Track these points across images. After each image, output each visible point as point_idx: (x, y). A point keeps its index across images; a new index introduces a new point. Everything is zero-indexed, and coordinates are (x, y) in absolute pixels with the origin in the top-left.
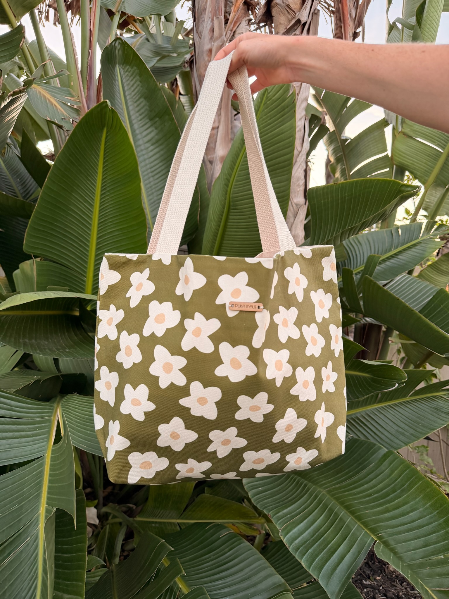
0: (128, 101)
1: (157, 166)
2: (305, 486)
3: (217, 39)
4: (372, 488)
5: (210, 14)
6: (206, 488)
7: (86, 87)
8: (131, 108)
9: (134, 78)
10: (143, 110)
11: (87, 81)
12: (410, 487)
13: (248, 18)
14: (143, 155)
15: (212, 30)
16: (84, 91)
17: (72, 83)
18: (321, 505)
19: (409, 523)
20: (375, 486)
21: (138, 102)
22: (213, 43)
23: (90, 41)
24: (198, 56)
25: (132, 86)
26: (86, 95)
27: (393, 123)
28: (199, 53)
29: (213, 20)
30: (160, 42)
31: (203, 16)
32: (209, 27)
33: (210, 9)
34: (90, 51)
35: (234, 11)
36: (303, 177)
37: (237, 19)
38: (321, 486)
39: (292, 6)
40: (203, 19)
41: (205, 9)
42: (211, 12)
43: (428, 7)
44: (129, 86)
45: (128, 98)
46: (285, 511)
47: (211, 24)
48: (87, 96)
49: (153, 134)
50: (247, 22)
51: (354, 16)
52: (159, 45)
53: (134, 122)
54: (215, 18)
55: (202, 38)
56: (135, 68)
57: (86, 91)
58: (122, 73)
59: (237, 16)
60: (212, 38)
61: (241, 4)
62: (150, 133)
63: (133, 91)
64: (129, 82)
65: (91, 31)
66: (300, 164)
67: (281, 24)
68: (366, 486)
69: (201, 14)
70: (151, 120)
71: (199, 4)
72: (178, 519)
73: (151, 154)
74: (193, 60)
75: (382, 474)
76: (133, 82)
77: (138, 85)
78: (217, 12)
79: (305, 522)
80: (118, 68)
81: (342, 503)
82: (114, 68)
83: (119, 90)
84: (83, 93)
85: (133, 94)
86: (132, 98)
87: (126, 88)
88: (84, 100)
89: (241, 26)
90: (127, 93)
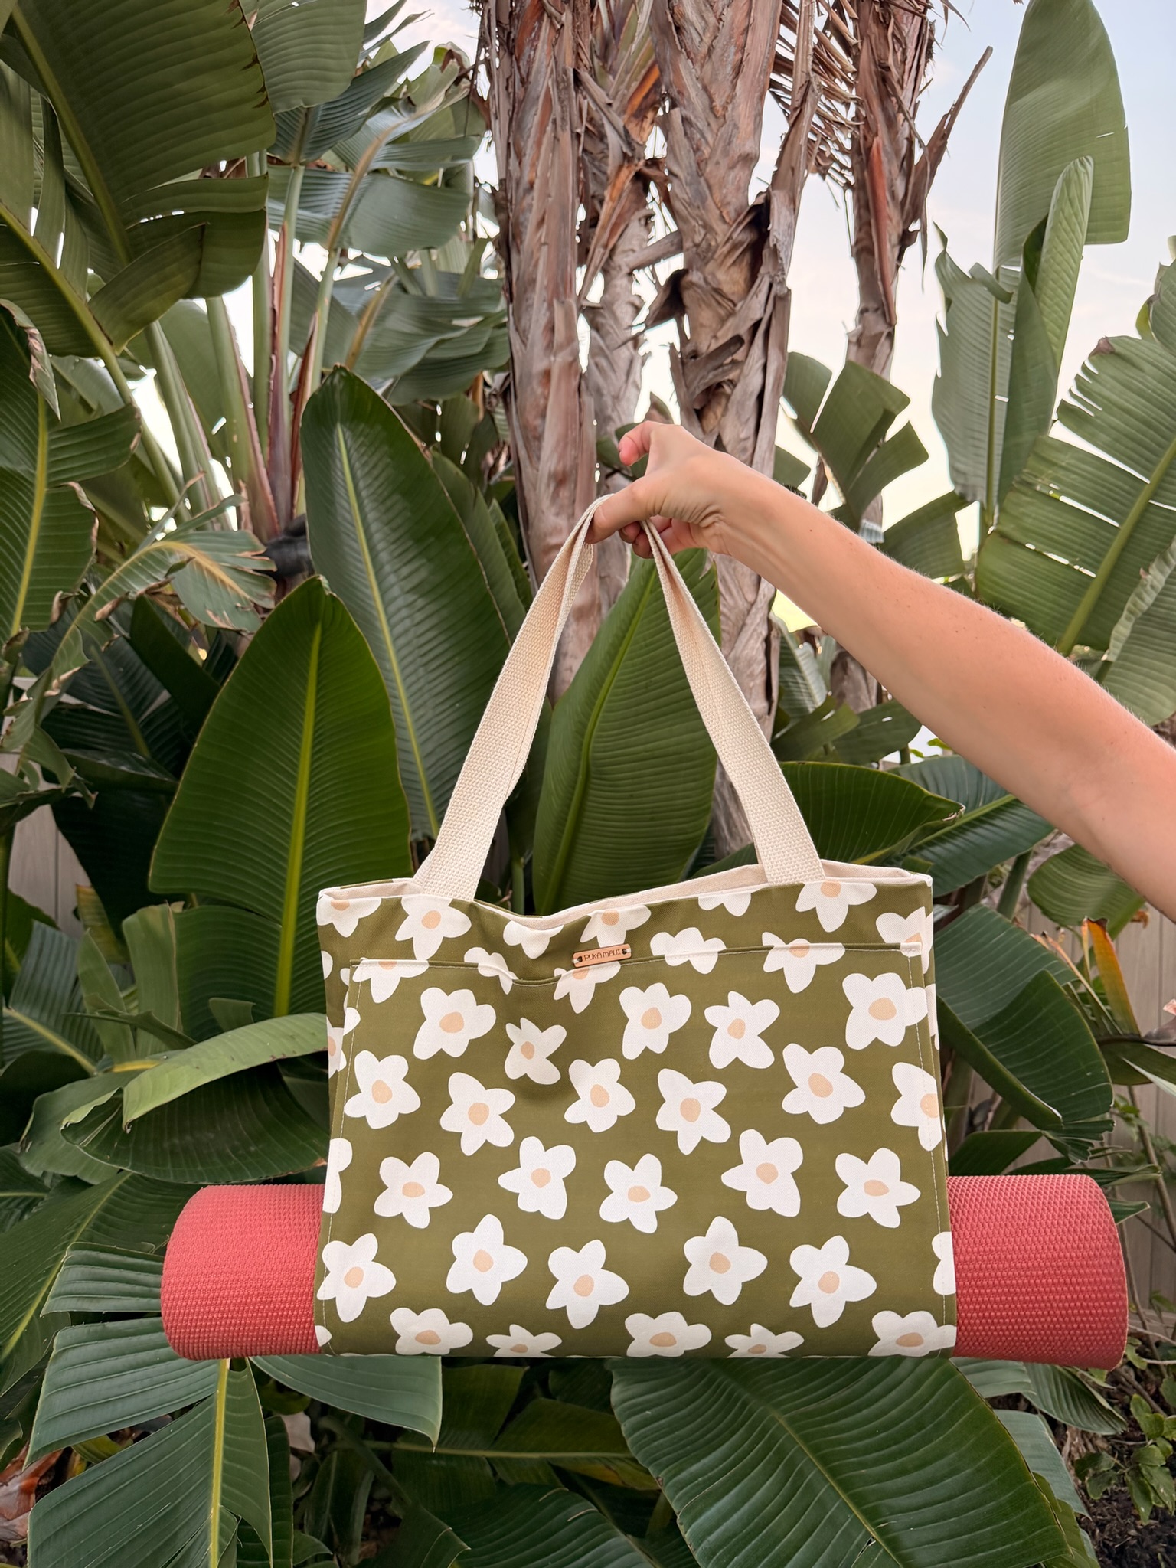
0: (366, 502)
1: (434, 643)
2: (744, 1405)
3: (561, 347)
4: (877, 1417)
5: (545, 294)
6: (551, 1374)
7: (266, 440)
8: (371, 516)
9: (377, 449)
10: (399, 521)
11: (269, 427)
12: (952, 1419)
13: (643, 213)
14: (402, 620)
15: (551, 328)
16: (262, 452)
17: (235, 438)
18: (771, 1454)
19: (943, 1501)
20: (884, 1413)
21: (389, 503)
22: (552, 359)
23: (274, 335)
24: (520, 382)
25: (374, 467)
26: (267, 458)
27: (979, 498)
28: (521, 377)
29: (550, 307)
30: (432, 289)
31: (528, 295)
32: (543, 321)
33: (546, 283)
34: (274, 357)
35: (611, 199)
36: (761, 656)
37: (620, 216)
38: (777, 1406)
39: (726, 289)
40: (530, 302)
41: (534, 281)
42: (547, 287)
43: (1050, 240)
44: (367, 469)
45: (364, 493)
46: (694, 1468)
47: (548, 314)
48: (269, 462)
49: (423, 574)
50: (643, 222)
51: (900, 193)
52: (432, 299)
53: (380, 546)
54: (555, 302)
55: (529, 344)
56: (379, 427)
57: (267, 449)
58: (349, 442)
59: (618, 211)
60: (549, 345)
61: (628, 184)
62: (417, 570)
63: (376, 478)
64: (365, 458)
65: (274, 311)
66: (755, 630)
67: (702, 325)
68: (865, 1412)
69: (525, 292)
70: (418, 541)
71: (519, 268)
72: (489, 1449)
73: (419, 617)
74: (509, 387)
75: (898, 1389)
76: (375, 459)
77: (387, 465)
78: (561, 289)
79: (733, 1492)
80: (340, 433)
81: (815, 1450)
82: (331, 431)
83: (345, 482)
84: (260, 457)
85: (377, 484)
86: (374, 493)
87: (359, 473)
88: (263, 471)
89: (629, 232)
90: (361, 484)
